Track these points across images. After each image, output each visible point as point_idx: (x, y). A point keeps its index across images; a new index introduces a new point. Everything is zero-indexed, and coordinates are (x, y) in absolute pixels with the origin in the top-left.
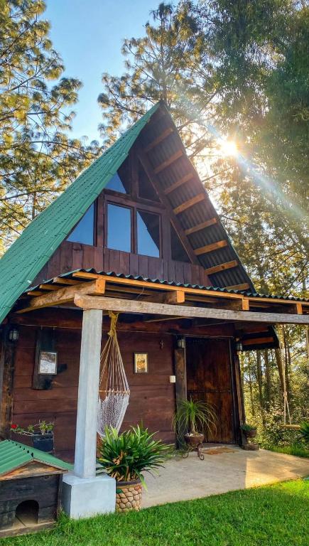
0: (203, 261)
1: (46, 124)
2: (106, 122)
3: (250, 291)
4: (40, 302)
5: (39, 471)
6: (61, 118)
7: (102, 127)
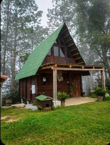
0: (74, 57)
1: (35, 23)
2: (49, 21)
3: (84, 64)
4: (43, 68)
5: (49, 99)
6: (38, 21)
7: (48, 22)
